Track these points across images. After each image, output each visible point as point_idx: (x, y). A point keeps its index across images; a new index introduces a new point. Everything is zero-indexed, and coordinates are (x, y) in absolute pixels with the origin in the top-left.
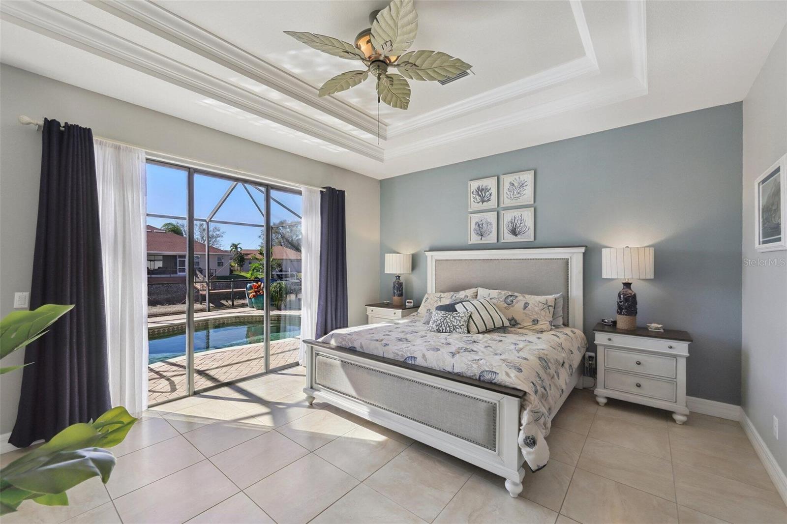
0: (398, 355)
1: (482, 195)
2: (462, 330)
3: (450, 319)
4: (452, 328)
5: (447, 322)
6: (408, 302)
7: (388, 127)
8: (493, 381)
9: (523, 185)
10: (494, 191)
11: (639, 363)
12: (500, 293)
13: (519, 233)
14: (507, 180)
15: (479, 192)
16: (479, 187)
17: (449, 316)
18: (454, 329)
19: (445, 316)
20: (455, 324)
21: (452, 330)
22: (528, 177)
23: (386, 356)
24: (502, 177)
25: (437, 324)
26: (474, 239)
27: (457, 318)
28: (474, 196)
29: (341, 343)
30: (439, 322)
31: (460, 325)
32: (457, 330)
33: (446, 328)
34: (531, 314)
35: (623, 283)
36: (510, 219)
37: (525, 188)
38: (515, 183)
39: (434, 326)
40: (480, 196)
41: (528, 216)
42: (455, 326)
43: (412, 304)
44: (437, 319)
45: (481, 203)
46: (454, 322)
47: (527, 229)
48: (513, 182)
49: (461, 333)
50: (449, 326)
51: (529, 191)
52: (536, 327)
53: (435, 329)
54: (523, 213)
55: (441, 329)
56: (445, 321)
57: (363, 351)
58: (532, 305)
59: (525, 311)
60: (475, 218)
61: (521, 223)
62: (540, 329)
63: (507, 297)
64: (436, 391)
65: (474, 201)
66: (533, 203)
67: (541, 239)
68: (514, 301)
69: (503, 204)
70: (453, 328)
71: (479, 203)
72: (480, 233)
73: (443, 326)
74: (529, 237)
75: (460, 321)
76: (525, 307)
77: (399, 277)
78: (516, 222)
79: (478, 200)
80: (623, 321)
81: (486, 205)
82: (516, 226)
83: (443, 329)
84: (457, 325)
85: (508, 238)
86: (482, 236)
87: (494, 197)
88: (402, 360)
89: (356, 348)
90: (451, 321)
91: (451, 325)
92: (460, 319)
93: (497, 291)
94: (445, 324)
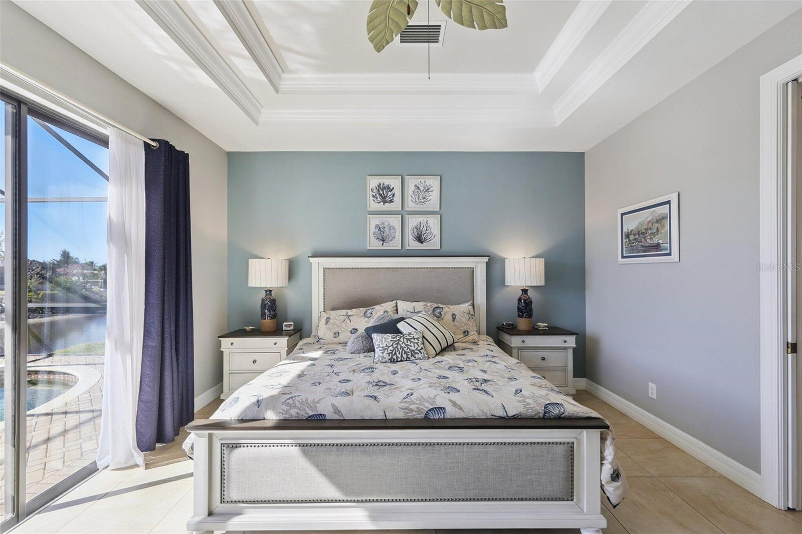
0: (412, 410)
1: (384, 195)
2: (422, 355)
3: (404, 342)
4: (410, 354)
5: (401, 347)
6: (286, 326)
7: (284, 74)
8: (563, 416)
9: (428, 189)
10: (397, 191)
11: (543, 359)
12: (426, 305)
13: (425, 240)
14: (412, 183)
15: (380, 190)
16: (380, 184)
17: (402, 339)
18: (412, 355)
19: (395, 339)
20: (413, 348)
21: (410, 356)
22: (433, 183)
23: (390, 416)
24: (407, 178)
25: (389, 352)
26: (376, 245)
27: (412, 340)
28: (374, 194)
29: (287, 412)
30: (391, 348)
31: (419, 348)
32: (417, 356)
33: (402, 356)
34: (460, 326)
35: (522, 290)
36: (415, 224)
37: (431, 193)
38: (420, 187)
39: (385, 355)
40: (381, 195)
41: (433, 223)
42: (414, 351)
43: (292, 328)
44: (387, 346)
45: (382, 203)
46: (411, 346)
47: (433, 237)
48: (419, 186)
49: (421, 359)
50: (406, 353)
51: (434, 196)
52: (467, 339)
53: (387, 359)
54: (428, 219)
55: (395, 357)
56: (399, 347)
57: (343, 418)
58: (459, 316)
59: (455, 323)
60: (374, 221)
61: (427, 230)
62: (472, 340)
63: (434, 310)
64: (492, 448)
65: (374, 200)
66: (439, 210)
67: (447, 248)
68: (442, 313)
69: (408, 207)
70: (412, 353)
71: (379, 203)
72: (381, 238)
73: (397, 353)
74: (434, 244)
75: (417, 343)
76: (454, 319)
77: (270, 291)
78: (421, 228)
79: (379, 199)
80: (523, 323)
81: (388, 207)
82: (421, 233)
83: (397, 357)
84: (416, 349)
85: (414, 245)
86: (383, 241)
87: (397, 198)
88: (422, 416)
89: (324, 415)
90: (407, 345)
91: (408, 350)
92: (416, 341)
93: (422, 303)
94: (401, 351)
